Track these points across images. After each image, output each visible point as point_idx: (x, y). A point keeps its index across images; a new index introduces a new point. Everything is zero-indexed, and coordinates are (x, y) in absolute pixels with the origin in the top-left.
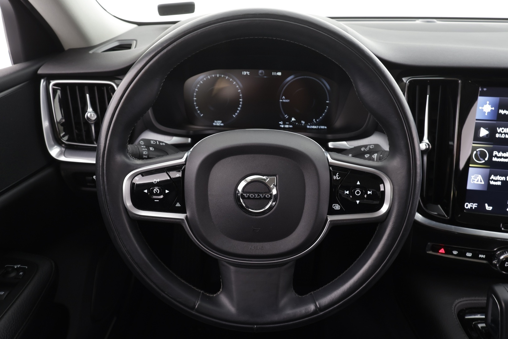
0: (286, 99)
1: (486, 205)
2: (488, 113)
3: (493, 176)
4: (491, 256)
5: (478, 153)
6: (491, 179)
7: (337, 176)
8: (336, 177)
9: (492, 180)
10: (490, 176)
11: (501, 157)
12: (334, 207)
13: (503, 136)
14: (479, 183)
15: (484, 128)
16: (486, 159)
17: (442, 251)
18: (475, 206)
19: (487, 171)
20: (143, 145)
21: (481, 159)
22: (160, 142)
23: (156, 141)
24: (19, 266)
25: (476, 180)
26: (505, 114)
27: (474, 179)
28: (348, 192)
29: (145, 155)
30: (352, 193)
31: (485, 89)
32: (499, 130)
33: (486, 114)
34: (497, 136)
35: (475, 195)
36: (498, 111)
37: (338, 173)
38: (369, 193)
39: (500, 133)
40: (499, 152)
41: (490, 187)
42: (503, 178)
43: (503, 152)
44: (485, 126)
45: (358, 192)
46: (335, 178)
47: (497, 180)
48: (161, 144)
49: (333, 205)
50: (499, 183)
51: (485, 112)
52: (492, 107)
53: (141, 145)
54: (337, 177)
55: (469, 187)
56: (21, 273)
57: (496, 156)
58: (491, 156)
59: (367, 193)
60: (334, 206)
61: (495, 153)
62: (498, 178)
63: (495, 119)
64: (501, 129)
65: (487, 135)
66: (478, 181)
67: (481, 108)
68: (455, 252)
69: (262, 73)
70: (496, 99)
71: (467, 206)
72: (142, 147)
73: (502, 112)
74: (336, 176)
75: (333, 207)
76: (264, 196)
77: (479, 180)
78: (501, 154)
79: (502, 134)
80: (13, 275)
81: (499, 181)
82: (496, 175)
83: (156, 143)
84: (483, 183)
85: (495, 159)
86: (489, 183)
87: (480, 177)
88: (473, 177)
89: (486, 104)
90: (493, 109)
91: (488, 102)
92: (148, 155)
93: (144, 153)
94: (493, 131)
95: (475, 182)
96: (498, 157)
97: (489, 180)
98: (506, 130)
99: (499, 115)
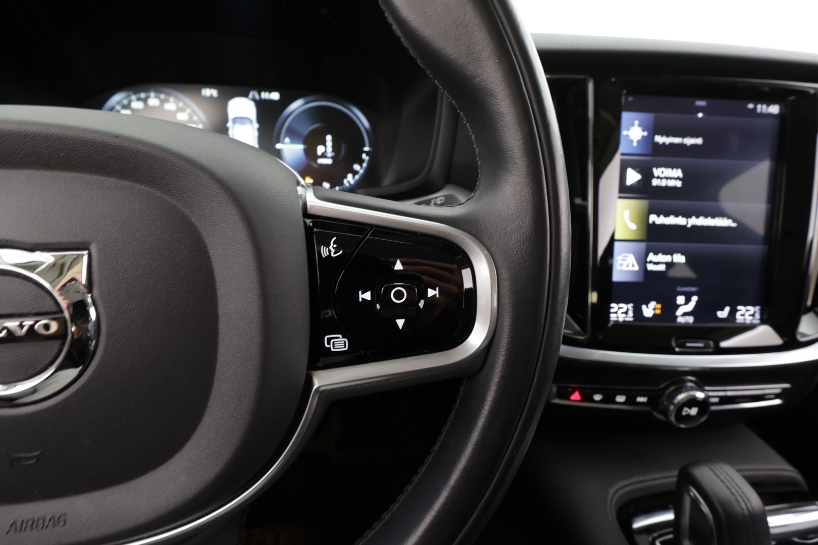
1: (644, 307)
2: (638, 142)
3: (651, 255)
6: (649, 259)
7: (331, 248)
8: (330, 251)
9: (651, 262)
10: (647, 255)
12: (329, 343)
13: (663, 183)
14: (631, 268)
15: (634, 168)
17: (576, 396)
19: (642, 246)
25: (625, 263)
26: (663, 143)
27: (622, 262)
28: (367, 296)
30: (381, 297)
31: (630, 98)
32: (657, 172)
33: (635, 144)
34: (655, 183)
36: (653, 138)
37: (335, 238)
38: (431, 293)
39: (658, 177)
41: (647, 273)
42: (667, 258)
45: (399, 294)
46: (324, 252)
47: (659, 262)
49: (326, 337)
50: (662, 268)
51: (632, 141)
52: (644, 131)
54: (333, 251)
55: (617, 277)
59: (424, 295)
60: (329, 340)
62: (661, 257)
63: (649, 152)
64: (660, 170)
65: (639, 182)
66: (628, 266)
68: (598, 397)
70: (649, 117)
73: (660, 139)
74: (328, 245)
75: (327, 346)
76: (25, 329)
77: (631, 265)
79: (661, 178)
81: (662, 263)
82: (656, 253)
84: (637, 268)
86: (646, 268)
87: (630, 258)
88: (620, 258)
89: (633, 125)
91: (637, 122)
94: (647, 176)
95: (625, 268)
97: (646, 262)
98: (669, 172)
99: (657, 144)
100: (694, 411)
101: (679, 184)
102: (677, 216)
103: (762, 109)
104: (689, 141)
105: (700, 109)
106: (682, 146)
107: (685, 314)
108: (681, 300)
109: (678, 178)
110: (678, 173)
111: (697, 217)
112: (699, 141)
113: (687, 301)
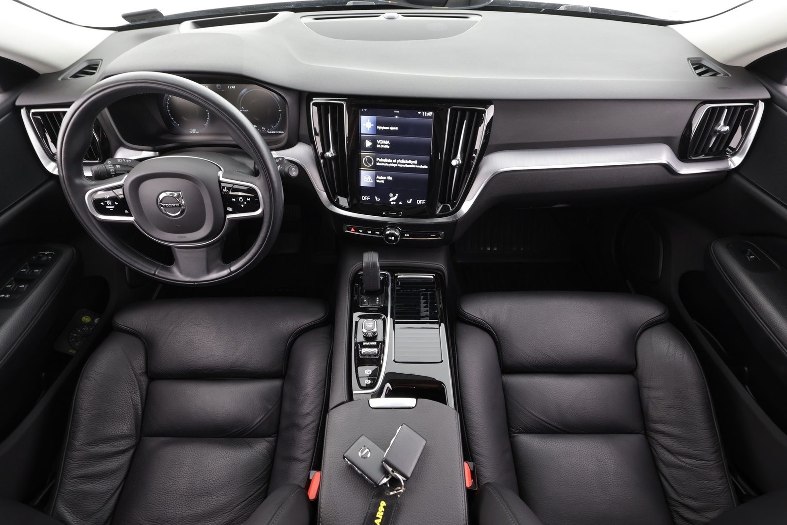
0: (244, 109)
1: (376, 197)
3: (378, 176)
4: (382, 233)
5: (367, 159)
9: (378, 179)
10: (376, 177)
11: (382, 162)
12: (228, 209)
13: (382, 146)
14: (369, 181)
15: (368, 140)
16: (372, 164)
17: (353, 230)
18: (368, 198)
19: (374, 172)
20: (110, 164)
21: (369, 164)
22: (126, 159)
23: (122, 159)
24: (48, 253)
25: (367, 179)
26: (381, 129)
27: (365, 179)
29: (112, 172)
31: (365, 110)
32: (379, 142)
33: (369, 130)
34: (378, 146)
35: (367, 190)
36: (377, 127)
38: (248, 199)
39: (379, 144)
40: (380, 159)
41: (376, 183)
42: (385, 178)
43: (383, 159)
44: (369, 139)
47: (381, 179)
48: (127, 161)
50: (383, 182)
51: (367, 128)
53: (109, 164)
54: (226, 190)
55: (362, 185)
56: (50, 257)
57: (378, 162)
58: (375, 162)
61: (378, 159)
62: (382, 178)
63: (375, 133)
64: (380, 141)
65: (371, 146)
67: (364, 125)
68: (361, 231)
69: (219, 87)
70: (374, 118)
71: (363, 198)
72: (109, 165)
73: (379, 128)
74: (224, 189)
78: (381, 160)
79: (381, 144)
80: (44, 258)
81: (383, 180)
82: (380, 176)
83: (123, 160)
84: (372, 181)
85: (378, 164)
86: (376, 181)
87: (370, 178)
88: (365, 177)
89: (368, 122)
90: (373, 125)
91: (369, 120)
92: (115, 172)
93: (111, 170)
94: (374, 143)
95: (367, 181)
96: (380, 162)
97: (376, 179)
98: (383, 142)
99: (378, 130)
100: (393, 238)
101: (388, 147)
102: (388, 159)
103: (425, 114)
104: (392, 128)
105: (397, 114)
106: (389, 130)
107: (393, 201)
108: (391, 195)
109: (388, 144)
110: (388, 142)
111: (401, 160)
112: (397, 128)
113: (394, 196)
